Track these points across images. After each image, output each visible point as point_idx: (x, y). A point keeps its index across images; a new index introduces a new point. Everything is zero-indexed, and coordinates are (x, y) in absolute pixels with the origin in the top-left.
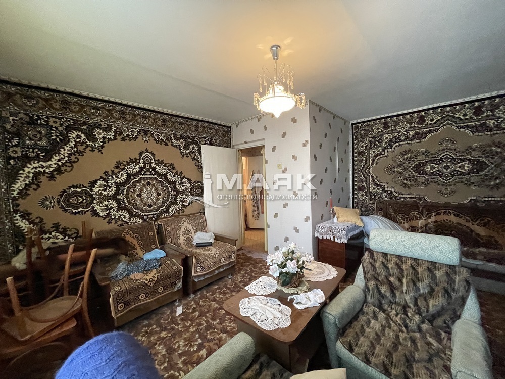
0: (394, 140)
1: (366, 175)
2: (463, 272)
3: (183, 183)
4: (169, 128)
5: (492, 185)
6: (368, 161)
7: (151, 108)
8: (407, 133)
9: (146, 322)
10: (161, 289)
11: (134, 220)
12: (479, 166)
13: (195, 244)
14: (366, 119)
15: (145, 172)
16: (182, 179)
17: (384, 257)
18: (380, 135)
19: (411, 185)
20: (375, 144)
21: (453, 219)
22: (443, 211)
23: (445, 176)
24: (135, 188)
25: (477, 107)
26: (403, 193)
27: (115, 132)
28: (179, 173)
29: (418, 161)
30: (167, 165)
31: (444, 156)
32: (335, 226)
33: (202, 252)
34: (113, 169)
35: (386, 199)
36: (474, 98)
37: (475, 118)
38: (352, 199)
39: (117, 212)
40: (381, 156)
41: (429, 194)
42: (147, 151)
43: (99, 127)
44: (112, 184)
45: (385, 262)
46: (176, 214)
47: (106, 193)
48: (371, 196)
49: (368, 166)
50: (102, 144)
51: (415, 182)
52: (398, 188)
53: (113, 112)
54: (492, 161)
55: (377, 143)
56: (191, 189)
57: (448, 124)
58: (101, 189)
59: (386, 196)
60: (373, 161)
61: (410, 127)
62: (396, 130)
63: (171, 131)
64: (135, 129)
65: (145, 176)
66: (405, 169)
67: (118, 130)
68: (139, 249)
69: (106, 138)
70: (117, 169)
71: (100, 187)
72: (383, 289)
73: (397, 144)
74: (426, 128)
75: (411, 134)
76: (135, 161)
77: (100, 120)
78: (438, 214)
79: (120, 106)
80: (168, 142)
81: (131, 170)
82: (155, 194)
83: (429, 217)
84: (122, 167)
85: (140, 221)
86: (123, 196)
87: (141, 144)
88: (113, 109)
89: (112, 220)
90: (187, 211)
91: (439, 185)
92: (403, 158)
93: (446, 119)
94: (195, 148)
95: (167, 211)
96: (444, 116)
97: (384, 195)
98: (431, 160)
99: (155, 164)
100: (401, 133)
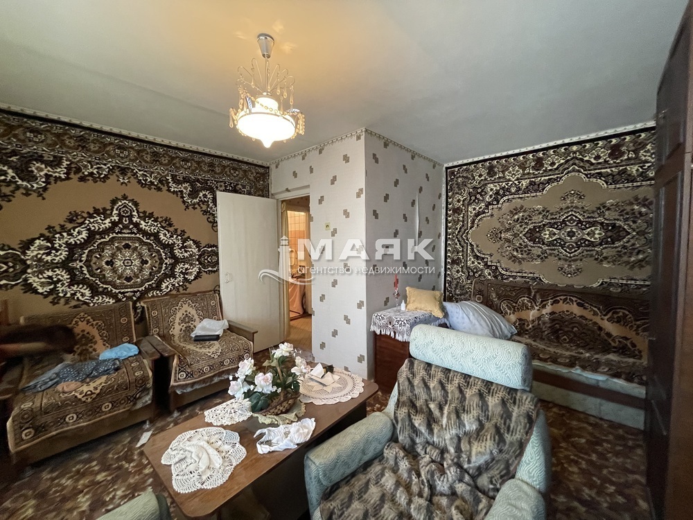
0: (501, 192)
1: (462, 243)
2: (525, 400)
3: (186, 247)
4: (165, 165)
5: (633, 262)
6: (466, 222)
7: (134, 134)
8: (519, 182)
9: (86, 456)
10: (106, 407)
11: (99, 299)
12: (614, 233)
13: (193, 336)
14: (465, 161)
15: (122, 229)
16: (184, 241)
17: (426, 370)
18: (483, 185)
19: (523, 259)
20: (476, 198)
21: (576, 309)
22: (562, 297)
23: (568, 247)
24: (103, 252)
25: (615, 145)
26: (512, 269)
27: (69, 168)
28: (179, 232)
29: (532, 223)
30: (160, 220)
31: (567, 217)
32: (397, 317)
33: (198, 350)
34: (62, 223)
35: (489, 277)
36: (611, 132)
37: (612, 162)
38: (443, 277)
39: (69, 288)
40: (484, 215)
41: (547, 273)
42: (125, 197)
43: (40, 159)
44: (60, 246)
45: (426, 378)
46: (174, 292)
47: (49, 258)
48: (469, 272)
49: (465, 230)
50: (44, 185)
51: (528, 254)
52: (505, 263)
53: (65, 138)
54: (634, 226)
55: (478, 196)
56: (200, 256)
57: (574, 170)
58: (42, 252)
59: (489, 274)
60: (473, 222)
61: (524, 174)
62: (504, 177)
63: (166, 170)
64: (105, 165)
65: (120, 235)
66: (515, 235)
67: (73, 166)
68: (100, 342)
69: (51, 176)
70: (71, 223)
71: (39, 249)
72: (418, 421)
73: (507, 198)
74: (545, 176)
75: (524, 184)
76: (105, 213)
77: (42, 149)
78: (556, 302)
79: (78, 130)
80: (162, 187)
81: (96, 225)
82: (137, 262)
83: (544, 307)
84: (80, 221)
85: (111, 300)
86: (81, 264)
87: (114, 187)
88: (66, 134)
89: (59, 300)
90: (192, 288)
91: (560, 259)
92: (513, 219)
93: (571, 162)
94: (209, 196)
95: (158, 287)
96: (569, 158)
97: (486, 272)
98: (550, 223)
99: (139, 217)
100: (511, 183)
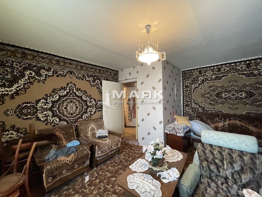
0: (205, 80)
1: (190, 98)
2: (260, 157)
3: (91, 101)
4: (85, 70)
5: (257, 105)
6: (191, 91)
7: (75, 59)
8: (212, 77)
10: (76, 166)
11: (61, 123)
12: (250, 95)
13: (97, 136)
14: (190, 69)
15: (70, 95)
16: (91, 99)
18: (197, 77)
19: (214, 104)
21: (238, 122)
22: (232, 118)
23: (232, 100)
24: (63, 104)
25: (248, 64)
26: (210, 108)
27: (53, 72)
28: (89, 96)
29: (218, 91)
30: (83, 91)
31: (231, 89)
33: (101, 142)
34: (51, 93)
35: (201, 111)
36: (246, 59)
37: (247, 69)
38: (183, 111)
39: (52, 118)
40: (198, 88)
41: (225, 109)
42: (71, 83)
43: (44, 68)
44: (49, 102)
45: (212, 150)
46: (87, 119)
47: (45, 107)
48: (193, 109)
49: (191, 94)
50: (45, 78)
51: (217, 102)
52: (207, 106)
53: (53, 60)
54: (257, 92)
55: (196, 81)
56: (96, 105)
57: (233, 72)
58: (43, 104)
59: (201, 110)
60: (194, 91)
61: (213, 74)
62: (205, 75)
63: (85, 72)
64: (65, 70)
65: (69, 97)
66: (211, 95)
67: (55, 71)
68: (64, 140)
69: (47, 75)
70: (53, 93)
71: (42, 103)
72: (212, 167)
73: (207, 82)
74: (222, 74)
75: (214, 77)
76: (64, 89)
77: (44, 65)
78: (230, 120)
79: (57, 58)
80: (83, 78)
81: (61, 93)
82: (75, 108)
83: (225, 121)
84: (56, 92)
85: (65, 123)
86: (56, 109)
87: (68, 79)
88: (53, 59)
89: (48, 123)
90: (93, 117)
91: (229, 104)
92: (210, 89)
93: (232, 69)
94: (99, 82)
95: (82, 117)
96: (231, 68)
98: (225, 91)
99: (76, 90)
100: (208, 77)
